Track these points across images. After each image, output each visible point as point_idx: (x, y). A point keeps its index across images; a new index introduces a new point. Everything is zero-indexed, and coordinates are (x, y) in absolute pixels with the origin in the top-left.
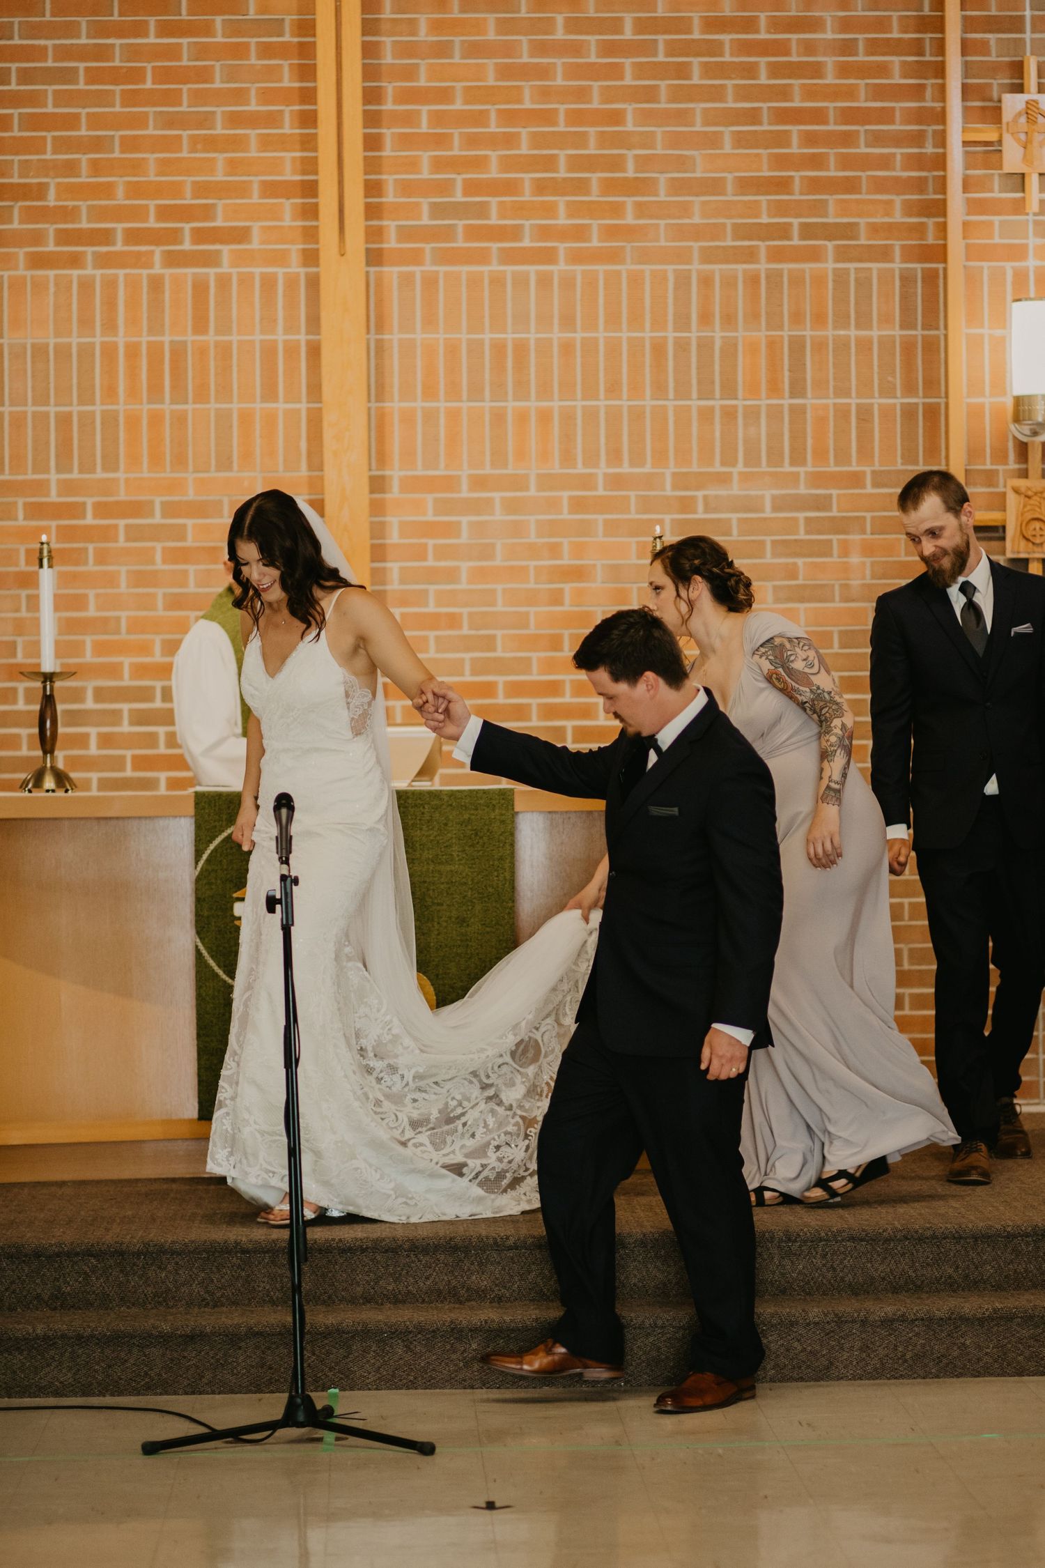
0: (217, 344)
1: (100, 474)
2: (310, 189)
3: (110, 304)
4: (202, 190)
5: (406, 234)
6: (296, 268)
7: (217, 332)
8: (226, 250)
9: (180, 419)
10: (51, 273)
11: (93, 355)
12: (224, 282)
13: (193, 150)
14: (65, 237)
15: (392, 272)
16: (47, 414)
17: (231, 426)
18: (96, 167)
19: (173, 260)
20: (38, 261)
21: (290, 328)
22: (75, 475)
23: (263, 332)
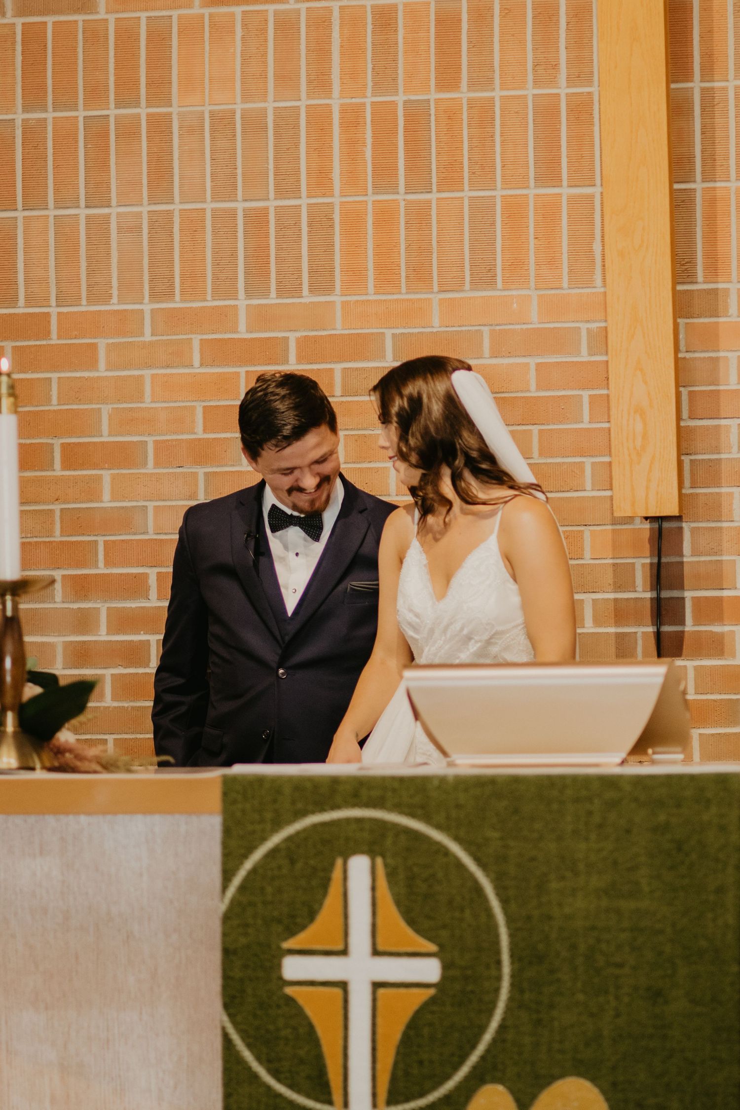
0: (471, 103)
1: (307, 298)
3: (321, 52)
7: (473, 85)
9: (420, 215)
10: (238, 10)
11: (297, 126)
16: (233, 213)
17: (493, 224)
22: (273, 299)
23: (537, 83)
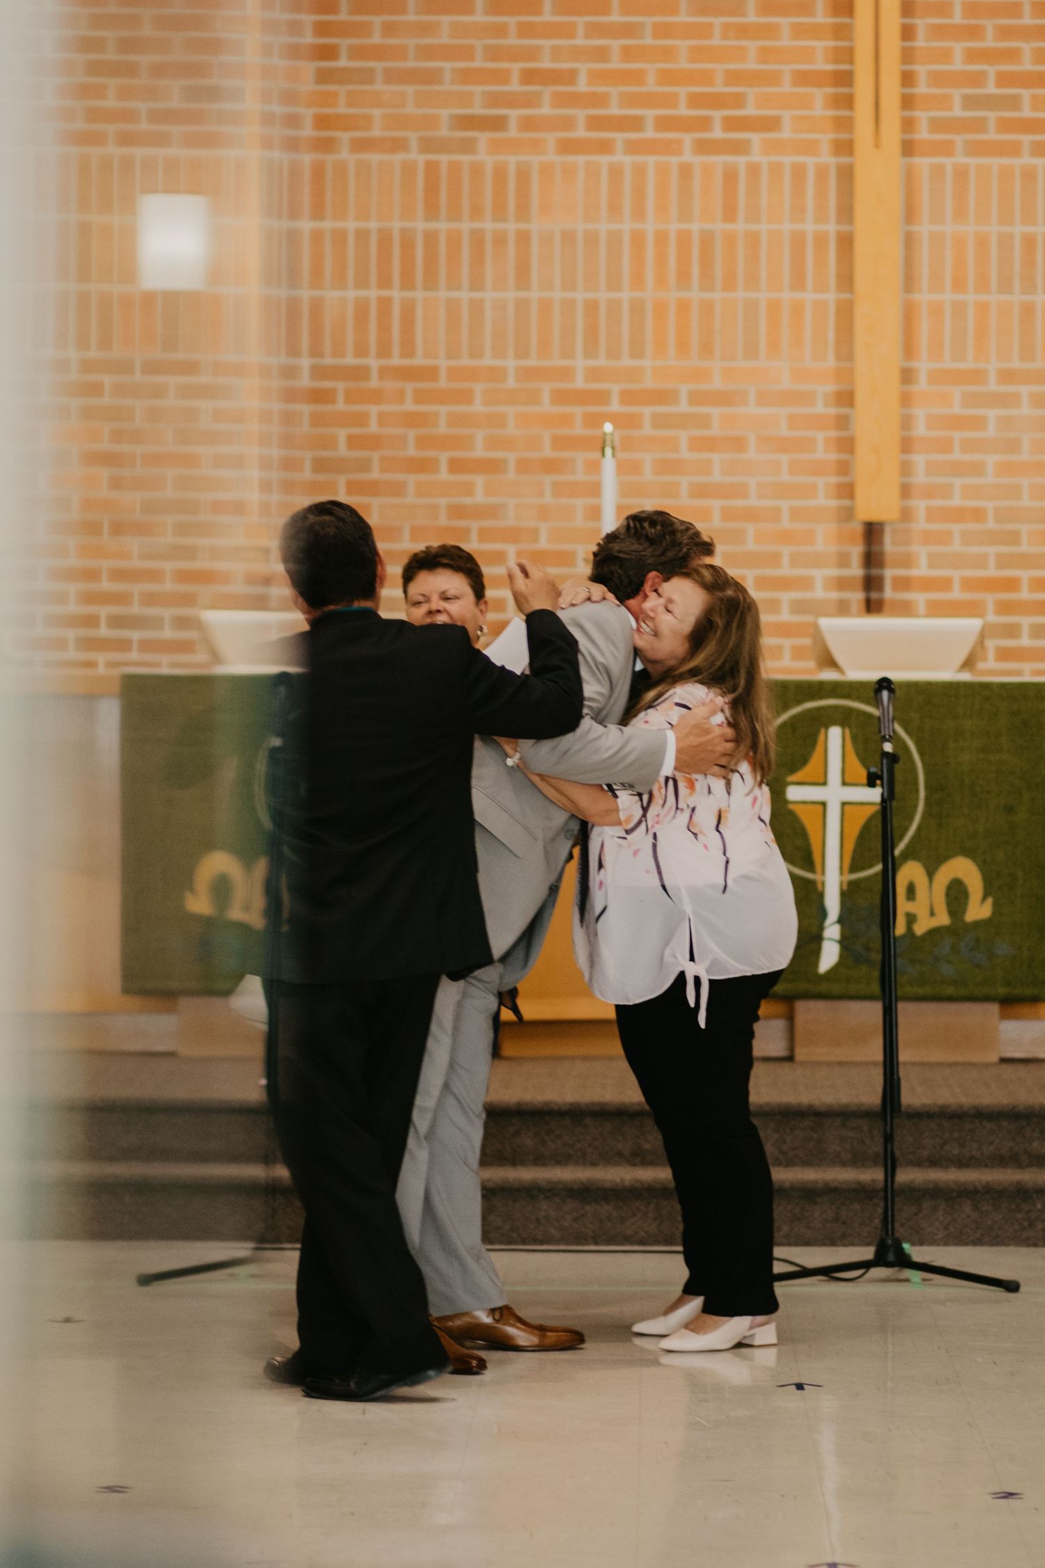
0: (746, 233)
1: (627, 361)
2: (845, 79)
4: (734, 77)
5: (937, 125)
6: (828, 159)
7: (747, 221)
8: (756, 138)
9: (708, 308)
10: (581, 159)
11: (622, 242)
12: (753, 170)
13: (725, 37)
14: (596, 123)
15: (923, 163)
16: (575, 301)
17: (759, 316)
18: (627, 53)
19: (704, 147)
20: (568, 147)
21: (821, 218)
22: (602, 362)
23: (792, 222)
